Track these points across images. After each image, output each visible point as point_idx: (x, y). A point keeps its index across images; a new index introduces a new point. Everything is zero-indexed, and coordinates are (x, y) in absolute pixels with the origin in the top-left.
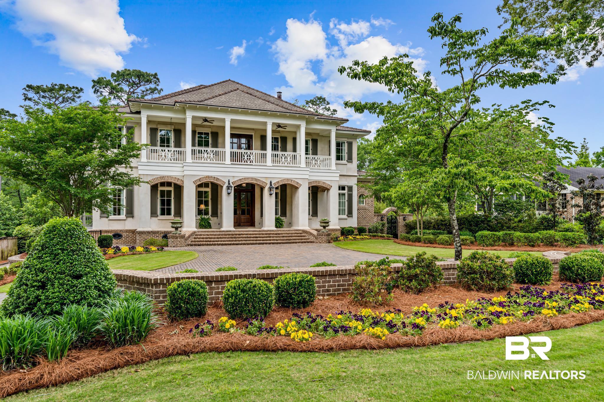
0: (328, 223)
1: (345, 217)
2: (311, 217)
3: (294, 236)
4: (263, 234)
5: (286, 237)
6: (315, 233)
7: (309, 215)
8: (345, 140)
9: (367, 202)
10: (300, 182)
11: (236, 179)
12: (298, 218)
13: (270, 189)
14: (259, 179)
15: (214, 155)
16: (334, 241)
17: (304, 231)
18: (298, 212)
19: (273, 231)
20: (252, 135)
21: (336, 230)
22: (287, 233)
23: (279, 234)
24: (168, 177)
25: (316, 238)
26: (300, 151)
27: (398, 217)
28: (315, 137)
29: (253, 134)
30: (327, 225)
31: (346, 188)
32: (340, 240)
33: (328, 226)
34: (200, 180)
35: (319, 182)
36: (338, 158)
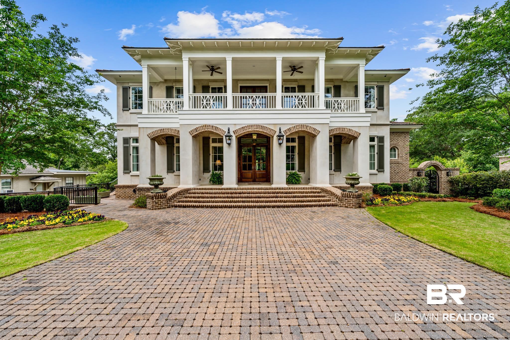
0: (358, 179)
1: (375, 171)
2: (334, 173)
3: (310, 197)
4: (269, 193)
5: (299, 197)
6: (339, 192)
7: (331, 169)
8: (375, 84)
9: (400, 155)
10: (318, 128)
11: (238, 127)
12: (316, 173)
13: (280, 137)
14: (266, 126)
15: (214, 101)
16: (367, 205)
17: (324, 190)
18: (316, 165)
19: (283, 189)
20: (266, 87)
21: (367, 188)
22: (300, 193)
23: (289, 193)
24: (168, 129)
25: (340, 200)
26: (319, 91)
27: (439, 172)
28: (337, 84)
29: (268, 85)
30: (356, 182)
31: (376, 139)
32: (376, 205)
33: (358, 184)
34: (196, 129)
35: (343, 129)
36: (367, 105)
